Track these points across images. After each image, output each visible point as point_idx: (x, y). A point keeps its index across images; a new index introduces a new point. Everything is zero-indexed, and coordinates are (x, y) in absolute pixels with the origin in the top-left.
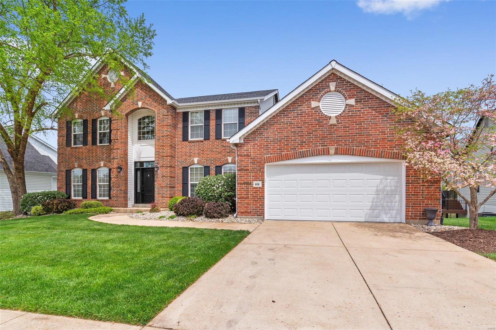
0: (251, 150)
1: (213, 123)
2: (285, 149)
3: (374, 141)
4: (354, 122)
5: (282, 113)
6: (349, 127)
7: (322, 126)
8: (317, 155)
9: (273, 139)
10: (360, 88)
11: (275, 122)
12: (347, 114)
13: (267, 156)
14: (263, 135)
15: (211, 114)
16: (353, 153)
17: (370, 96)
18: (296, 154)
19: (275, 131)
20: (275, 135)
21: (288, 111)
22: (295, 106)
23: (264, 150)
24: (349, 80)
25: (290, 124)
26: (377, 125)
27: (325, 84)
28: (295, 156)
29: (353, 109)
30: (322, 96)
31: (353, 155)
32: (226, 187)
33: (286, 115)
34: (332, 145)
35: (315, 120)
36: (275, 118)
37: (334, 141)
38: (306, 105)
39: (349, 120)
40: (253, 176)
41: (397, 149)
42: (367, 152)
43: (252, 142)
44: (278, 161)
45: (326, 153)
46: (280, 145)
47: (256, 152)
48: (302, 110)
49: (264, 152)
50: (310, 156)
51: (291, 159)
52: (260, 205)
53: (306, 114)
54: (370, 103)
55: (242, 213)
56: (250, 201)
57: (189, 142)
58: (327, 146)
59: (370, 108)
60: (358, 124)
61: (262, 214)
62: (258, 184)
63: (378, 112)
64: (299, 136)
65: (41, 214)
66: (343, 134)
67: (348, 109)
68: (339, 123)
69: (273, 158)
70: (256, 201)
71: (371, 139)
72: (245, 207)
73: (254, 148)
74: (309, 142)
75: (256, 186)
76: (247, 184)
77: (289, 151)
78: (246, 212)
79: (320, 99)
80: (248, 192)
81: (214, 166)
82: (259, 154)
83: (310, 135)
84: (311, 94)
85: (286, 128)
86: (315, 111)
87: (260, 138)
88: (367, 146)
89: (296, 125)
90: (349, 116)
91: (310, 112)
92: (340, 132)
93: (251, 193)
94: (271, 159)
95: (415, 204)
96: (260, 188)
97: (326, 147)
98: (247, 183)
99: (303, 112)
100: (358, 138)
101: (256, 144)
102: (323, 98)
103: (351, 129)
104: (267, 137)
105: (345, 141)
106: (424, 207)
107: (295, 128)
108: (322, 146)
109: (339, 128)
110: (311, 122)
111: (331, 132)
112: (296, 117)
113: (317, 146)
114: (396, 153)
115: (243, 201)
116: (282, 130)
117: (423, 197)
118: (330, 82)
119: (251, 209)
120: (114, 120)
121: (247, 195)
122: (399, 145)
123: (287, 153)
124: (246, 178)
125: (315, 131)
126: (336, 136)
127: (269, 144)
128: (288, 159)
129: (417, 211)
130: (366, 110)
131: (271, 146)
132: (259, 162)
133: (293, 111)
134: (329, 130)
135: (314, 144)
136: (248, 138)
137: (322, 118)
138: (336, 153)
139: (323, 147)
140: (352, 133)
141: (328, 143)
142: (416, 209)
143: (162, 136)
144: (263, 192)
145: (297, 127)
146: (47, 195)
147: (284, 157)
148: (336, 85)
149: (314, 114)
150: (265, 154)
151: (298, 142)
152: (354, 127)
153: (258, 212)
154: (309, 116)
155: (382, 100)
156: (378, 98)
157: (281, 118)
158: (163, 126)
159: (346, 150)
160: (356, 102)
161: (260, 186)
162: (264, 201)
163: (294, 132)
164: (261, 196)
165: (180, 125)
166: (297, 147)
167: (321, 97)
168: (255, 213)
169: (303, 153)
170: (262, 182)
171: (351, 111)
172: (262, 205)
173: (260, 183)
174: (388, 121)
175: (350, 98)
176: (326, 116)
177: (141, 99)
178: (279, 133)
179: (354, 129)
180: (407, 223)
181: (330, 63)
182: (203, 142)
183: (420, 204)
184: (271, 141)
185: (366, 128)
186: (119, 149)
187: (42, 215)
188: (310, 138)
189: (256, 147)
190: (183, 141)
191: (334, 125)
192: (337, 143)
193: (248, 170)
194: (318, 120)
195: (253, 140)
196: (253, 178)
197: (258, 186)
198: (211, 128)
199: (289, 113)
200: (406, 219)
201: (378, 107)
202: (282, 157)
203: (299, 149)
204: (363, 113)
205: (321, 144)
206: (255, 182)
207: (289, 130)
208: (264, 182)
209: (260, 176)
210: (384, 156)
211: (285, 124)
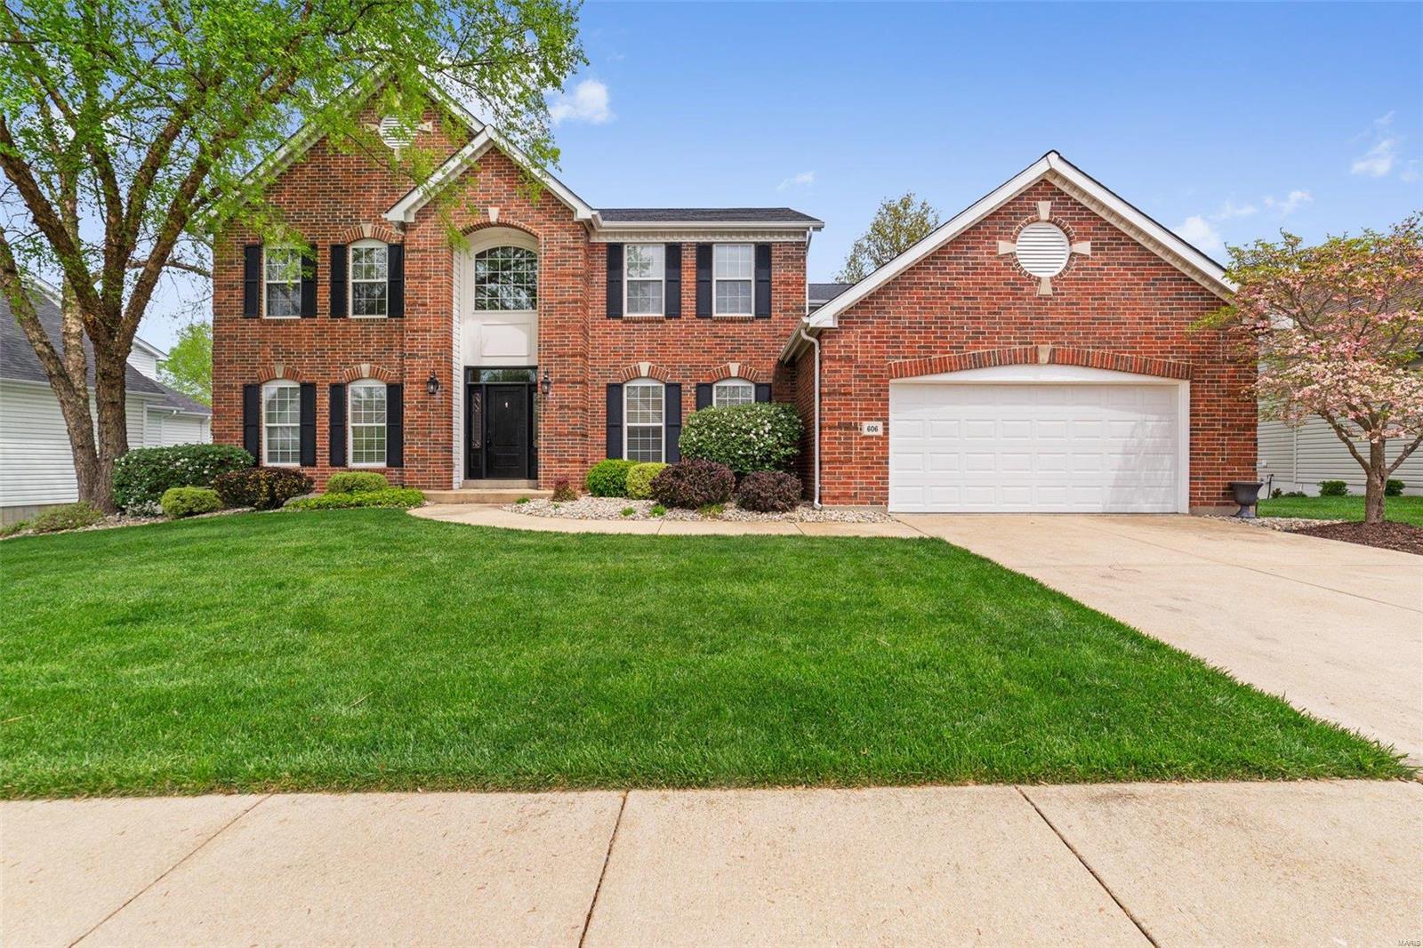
0: (856, 347)
1: (689, 277)
2: (938, 347)
3: (1129, 338)
4: (1089, 294)
5: (931, 263)
6: (1078, 304)
7: (1020, 299)
8: (1011, 364)
9: (910, 323)
10: (1101, 219)
11: (915, 284)
12: (1074, 274)
13: (897, 361)
14: (886, 313)
15: (685, 253)
16: (1088, 361)
17: (1120, 239)
18: (965, 359)
19: (915, 303)
20: (916, 313)
21: (944, 258)
22: (960, 248)
23: (887, 347)
24: (1079, 200)
25: (949, 288)
26: (1136, 304)
27: (1028, 204)
28: (961, 365)
29: (1087, 264)
30: (1021, 229)
31: (1087, 366)
32: (780, 435)
33: (939, 269)
34: (1043, 343)
35: (1005, 284)
36: (915, 274)
37: (1047, 333)
38: (986, 248)
39: (1079, 289)
40: (861, 409)
41: (1174, 357)
42: (1117, 360)
43: (859, 328)
44: (922, 374)
45: (1031, 359)
46: (925, 338)
47: (868, 352)
48: (976, 258)
49: (888, 352)
50: (995, 365)
51: (951, 371)
52: (879, 478)
53: (986, 269)
54: (1122, 254)
55: (835, 497)
56: (853, 468)
57: (625, 322)
58: (1031, 343)
59: (1121, 264)
60: (1096, 299)
61: (883, 500)
62: (876, 429)
63: (1138, 274)
64: (971, 318)
65: (196, 510)
66: (1066, 318)
67: (1077, 264)
68: (1058, 294)
69: (911, 367)
70: (868, 468)
71: (1123, 333)
72: (842, 483)
73: (865, 342)
74: (992, 333)
75: (871, 433)
76: (846, 428)
77: (947, 352)
78: (845, 495)
79: (1016, 237)
80: (848, 446)
81: (693, 384)
82: (876, 357)
83: (995, 318)
84: (996, 224)
85: (940, 298)
86: (1005, 264)
87: (879, 318)
88: (1115, 348)
89: (963, 293)
90: (1078, 279)
91: (995, 264)
92: (1060, 314)
93: (856, 449)
94: (906, 369)
95: (1209, 474)
96: (878, 437)
97: (1029, 347)
98: (848, 426)
99: (978, 264)
100: (1098, 329)
101: (869, 332)
102: (1022, 234)
103: (1082, 309)
104: (895, 318)
105: (1071, 334)
106: (1227, 479)
107: (960, 299)
108: (1020, 344)
109: (1057, 304)
110: (997, 289)
111: (1040, 314)
112: (963, 274)
113: (1010, 343)
114: (1174, 364)
115: (837, 468)
116: (931, 303)
117: (1223, 459)
118: (1038, 200)
119: (856, 488)
120: (413, 251)
121: (846, 453)
122: (1179, 347)
123: (943, 356)
124: (845, 414)
125: (1006, 309)
126: (1052, 323)
127: (900, 333)
128: (946, 371)
129: (1213, 489)
130: (1114, 269)
131: (906, 337)
132: (875, 376)
133: (955, 258)
134: (1035, 309)
135: (1003, 338)
136: (849, 318)
137: (1019, 279)
138: (1052, 362)
139: (1023, 347)
140: (1084, 318)
141: (1033, 338)
142: (1212, 484)
143: (560, 303)
144: (885, 448)
145: (966, 298)
146: (203, 454)
147: (936, 366)
148: (1052, 208)
149: (1003, 269)
150: (890, 357)
151: (968, 333)
152: (1088, 304)
153: (873, 494)
154: (992, 274)
155: (1145, 249)
156: (1138, 244)
157: (928, 273)
158: (561, 275)
159: (1073, 356)
160: (1092, 249)
161: (880, 432)
162: (887, 468)
163: (960, 308)
164: (882, 458)
165: (601, 278)
166: (965, 343)
167: (1018, 233)
168: (867, 498)
169: (979, 358)
170: (884, 424)
171: (1083, 269)
172: (883, 479)
173: (880, 425)
174: (1157, 294)
175: (1081, 239)
176: (1030, 275)
177: (497, 201)
178: (925, 308)
179: (1088, 309)
180: (1192, 513)
181: (1046, 155)
182: (662, 322)
183: (1219, 474)
184: (905, 328)
185: (1114, 309)
186: (430, 331)
187: (198, 514)
188: (995, 323)
189: (869, 339)
190: (608, 317)
191: (1048, 298)
192: (1054, 338)
193: (850, 394)
194: (1012, 284)
195: (861, 323)
196: (861, 415)
197: (874, 433)
198: (684, 290)
199: (947, 264)
200: (1191, 505)
201: (1137, 265)
202: (931, 364)
203: (971, 348)
204: (1106, 274)
205: (1019, 338)
206: (866, 424)
207: (947, 304)
208: (888, 424)
209: (880, 409)
210: (1150, 370)
211: (939, 289)
